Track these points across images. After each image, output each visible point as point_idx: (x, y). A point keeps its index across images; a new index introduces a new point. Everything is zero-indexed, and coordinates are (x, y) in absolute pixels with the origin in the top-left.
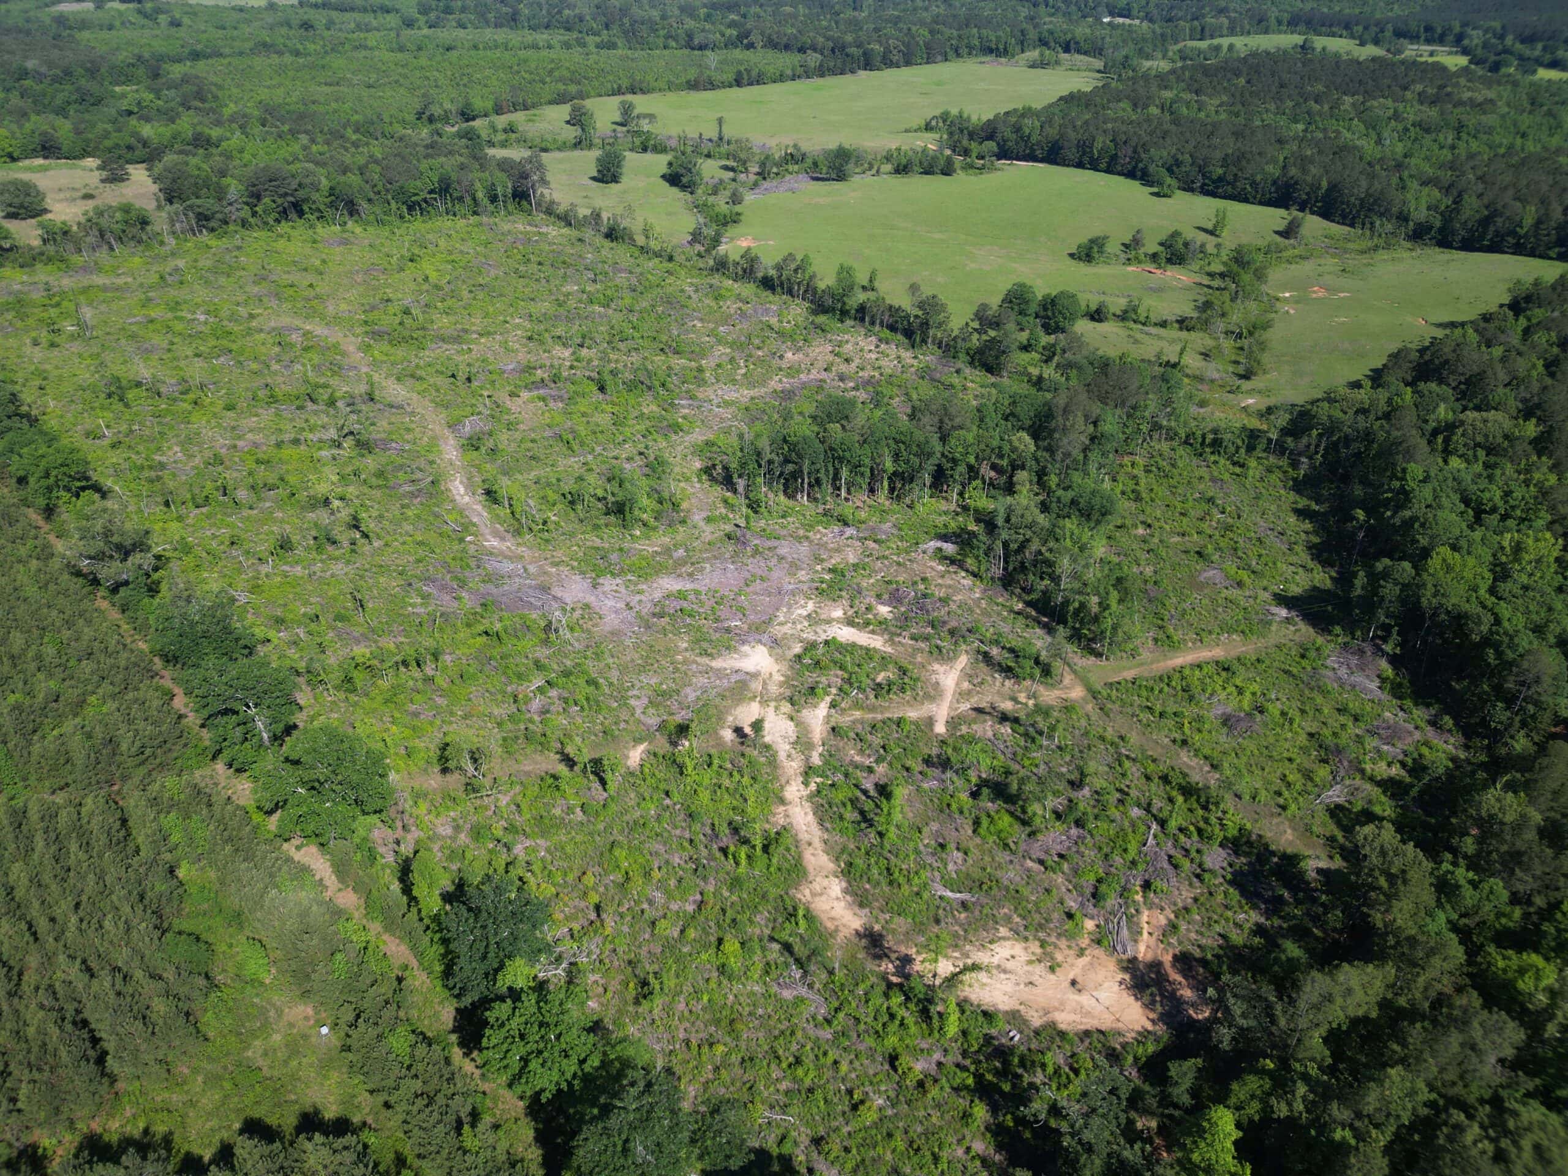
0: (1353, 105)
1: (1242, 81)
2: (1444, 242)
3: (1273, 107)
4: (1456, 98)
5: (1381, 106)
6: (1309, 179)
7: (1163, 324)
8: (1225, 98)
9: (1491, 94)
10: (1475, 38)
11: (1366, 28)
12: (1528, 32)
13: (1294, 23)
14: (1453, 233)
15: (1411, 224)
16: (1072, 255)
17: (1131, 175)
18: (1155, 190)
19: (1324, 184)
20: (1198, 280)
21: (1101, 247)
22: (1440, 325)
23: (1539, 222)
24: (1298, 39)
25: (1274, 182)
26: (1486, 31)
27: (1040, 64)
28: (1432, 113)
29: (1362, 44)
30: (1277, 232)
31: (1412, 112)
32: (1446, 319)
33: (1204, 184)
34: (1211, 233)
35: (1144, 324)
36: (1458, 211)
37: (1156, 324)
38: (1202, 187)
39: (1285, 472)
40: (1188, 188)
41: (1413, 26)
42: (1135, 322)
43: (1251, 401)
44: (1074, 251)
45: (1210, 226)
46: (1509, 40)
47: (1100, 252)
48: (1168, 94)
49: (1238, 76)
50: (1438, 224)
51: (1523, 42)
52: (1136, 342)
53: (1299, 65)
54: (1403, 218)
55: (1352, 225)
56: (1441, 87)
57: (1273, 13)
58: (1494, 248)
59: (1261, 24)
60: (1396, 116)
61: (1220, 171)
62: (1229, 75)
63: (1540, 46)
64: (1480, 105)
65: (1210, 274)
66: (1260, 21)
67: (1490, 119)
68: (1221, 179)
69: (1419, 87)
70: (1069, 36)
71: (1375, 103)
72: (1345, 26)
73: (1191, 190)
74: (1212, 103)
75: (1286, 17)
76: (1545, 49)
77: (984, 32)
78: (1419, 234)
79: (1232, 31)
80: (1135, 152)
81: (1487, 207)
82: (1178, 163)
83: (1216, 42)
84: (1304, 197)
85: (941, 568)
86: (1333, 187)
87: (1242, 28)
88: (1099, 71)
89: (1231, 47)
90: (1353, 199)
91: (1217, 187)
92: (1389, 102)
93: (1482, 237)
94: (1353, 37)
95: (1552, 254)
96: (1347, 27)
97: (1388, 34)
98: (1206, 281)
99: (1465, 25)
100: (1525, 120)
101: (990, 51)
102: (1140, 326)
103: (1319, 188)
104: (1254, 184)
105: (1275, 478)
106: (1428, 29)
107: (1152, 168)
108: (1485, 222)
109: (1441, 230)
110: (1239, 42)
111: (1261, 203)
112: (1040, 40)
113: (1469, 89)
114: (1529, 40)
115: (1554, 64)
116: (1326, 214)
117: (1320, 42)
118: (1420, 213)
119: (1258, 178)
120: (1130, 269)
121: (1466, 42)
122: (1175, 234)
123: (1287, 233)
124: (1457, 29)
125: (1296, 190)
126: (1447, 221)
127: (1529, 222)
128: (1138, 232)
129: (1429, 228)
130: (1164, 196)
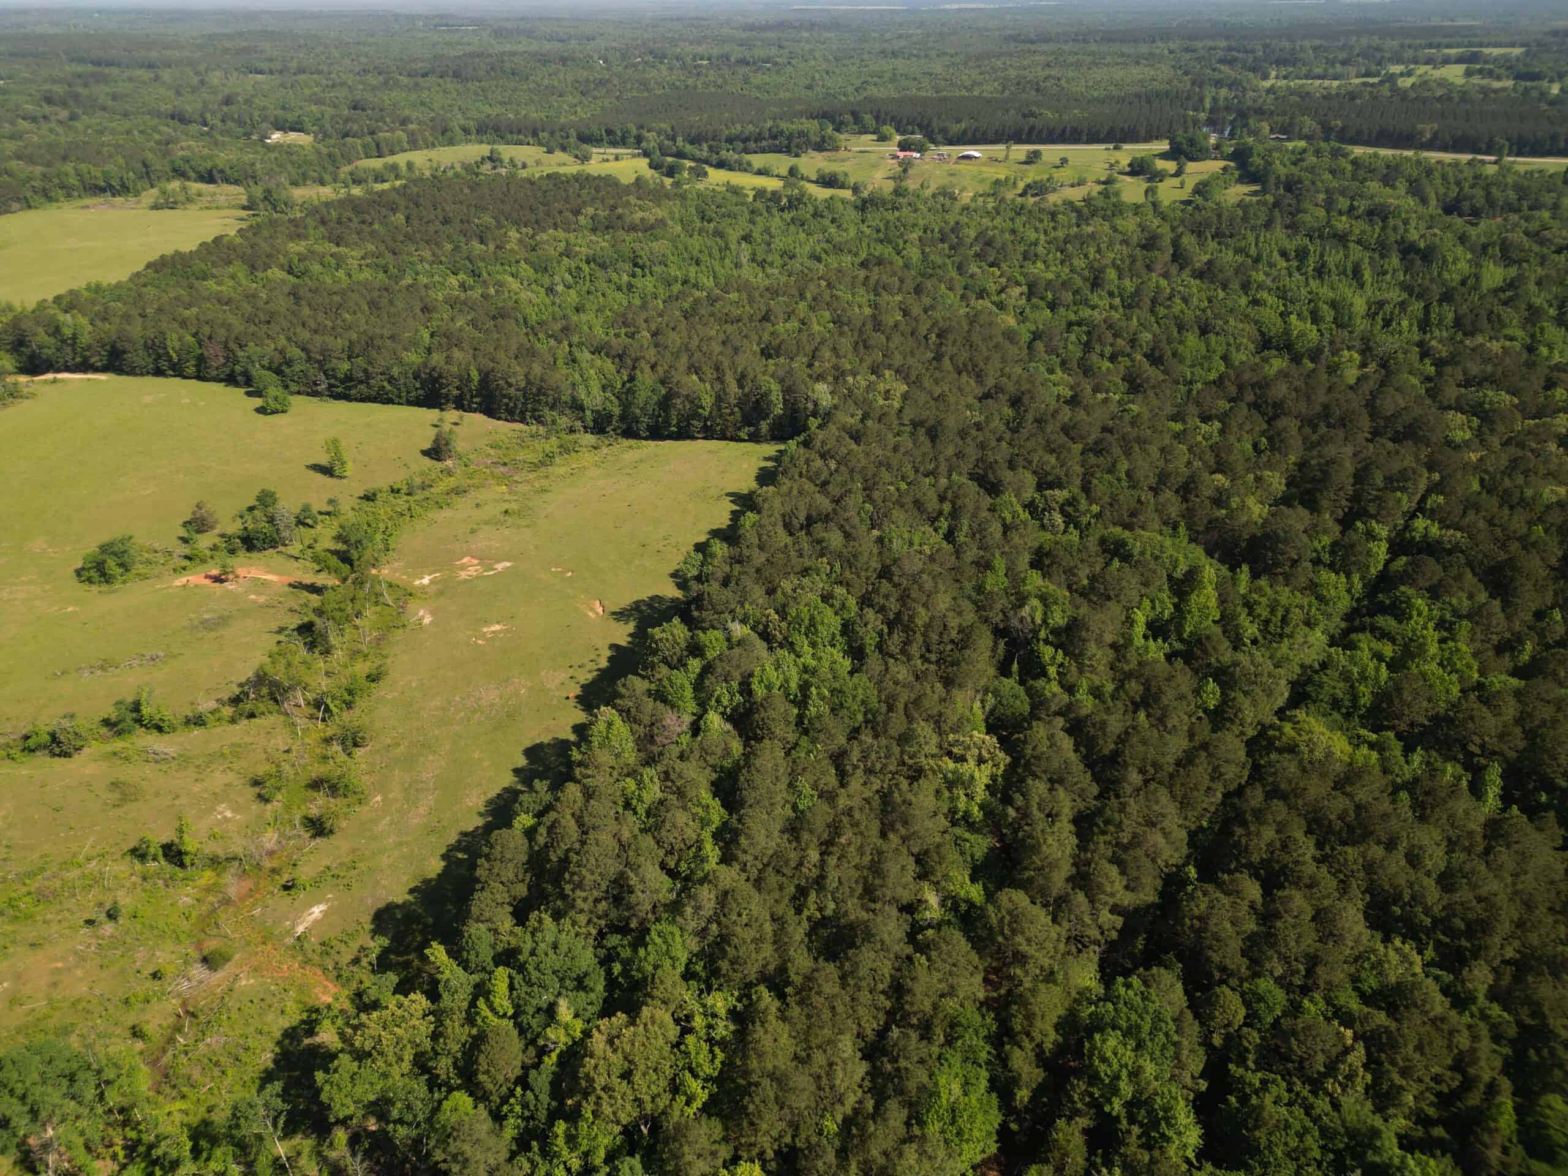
0: (520, 241)
1: (400, 218)
2: (630, 433)
3: (427, 254)
4: (628, 220)
5: (551, 239)
6: (454, 369)
7: (202, 719)
8: (371, 247)
9: (660, 213)
10: (652, 139)
11: (552, 133)
12: (693, 133)
13: (481, 131)
14: (636, 419)
15: (588, 413)
16: (81, 573)
17: (231, 380)
18: (261, 402)
19: (475, 375)
20: (297, 577)
21: (124, 553)
22: (622, 614)
23: (719, 399)
24: (484, 149)
25: (417, 376)
26: (659, 133)
27: (167, 204)
28: (602, 243)
29: (550, 151)
30: (423, 452)
31: (586, 243)
33: (331, 386)
34: (331, 473)
36: (634, 392)
37: (186, 723)
40: (311, 392)
41: (595, 129)
42: (147, 728)
43: (316, 913)
45: (327, 462)
46: (680, 140)
48: (296, 248)
49: (394, 210)
50: (617, 411)
51: (692, 143)
52: (126, 798)
53: (466, 190)
54: (578, 407)
55: (523, 420)
56: (613, 208)
57: (457, 120)
58: (683, 434)
59: (445, 135)
60: (567, 253)
61: (345, 366)
62: (384, 211)
63: (705, 146)
64: (652, 227)
66: (443, 133)
67: (660, 246)
68: (348, 378)
69: (590, 211)
70: (209, 165)
71: (545, 237)
72: (532, 132)
73: (315, 394)
74: (353, 255)
75: (473, 124)
76: (711, 148)
77: (83, 167)
78: (600, 426)
79: (414, 145)
80: (227, 349)
81: (663, 382)
82: (289, 363)
83: (390, 160)
84: (456, 392)
86: (486, 377)
87: (425, 140)
88: (244, 208)
89: (410, 165)
90: (512, 391)
91: (349, 388)
92: (561, 234)
93: (667, 421)
94: (540, 144)
95: (743, 434)
96: (535, 134)
97: (573, 140)
98: (310, 575)
99: (639, 127)
100: (696, 243)
101: (103, 190)
102: (150, 742)
103: (469, 380)
104: (392, 379)
106: (609, 132)
107: (255, 370)
108: (665, 403)
109: (623, 418)
110: (419, 158)
111: (410, 403)
112: (175, 170)
113: (641, 209)
114: (694, 141)
115: (721, 165)
117: (507, 152)
118: (594, 398)
119: (396, 371)
121: (644, 144)
123: (437, 451)
124: (634, 132)
125: (442, 386)
126: (626, 406)
127: (708, 401)
128: (199, 506)
129: (610, 417)
130: (274, 412)
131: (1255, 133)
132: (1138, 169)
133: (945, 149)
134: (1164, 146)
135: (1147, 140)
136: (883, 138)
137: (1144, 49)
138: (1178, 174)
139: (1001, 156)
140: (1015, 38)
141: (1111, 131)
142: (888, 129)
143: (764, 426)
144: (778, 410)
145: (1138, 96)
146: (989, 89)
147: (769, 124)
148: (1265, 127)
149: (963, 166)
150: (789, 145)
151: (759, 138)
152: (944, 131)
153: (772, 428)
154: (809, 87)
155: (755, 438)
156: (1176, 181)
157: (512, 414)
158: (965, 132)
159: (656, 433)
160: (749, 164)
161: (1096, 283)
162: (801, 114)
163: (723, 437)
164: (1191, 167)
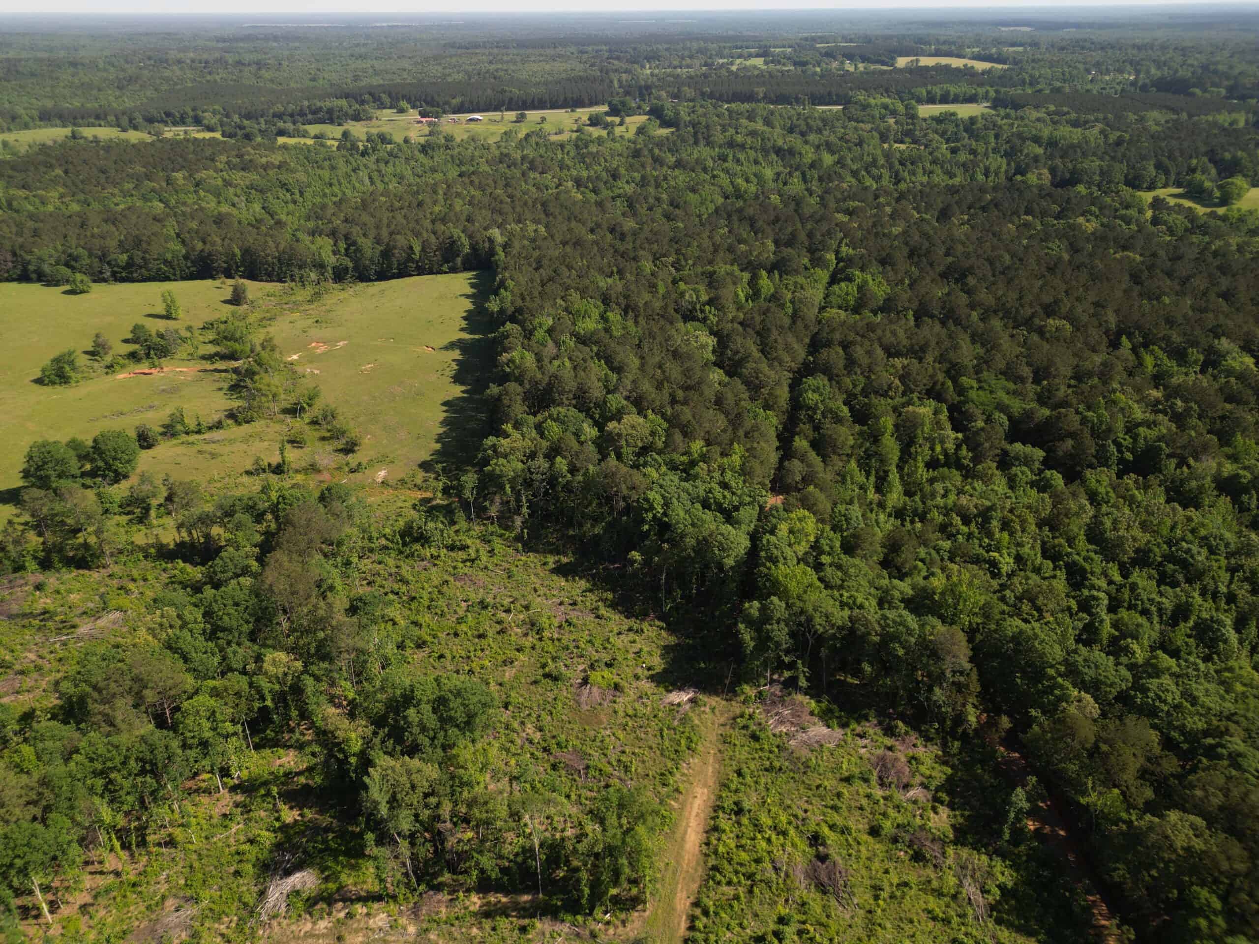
1: (59, 171)
2: (363, 277)
3: (116, 191)
4: (258, 163)
5: (209, 177)
6: (220, 249)
7: (218, 425)
10: (209, 118)
11: (116, 118)
12: (243, 112)
13: (46, 117)
14: (366, 268)
15: (329, 269)
16: (39, 381)
18: (67, 287)
20: (200, 367)
21: (71, 363)
22: (446, 348)
23: (423, 250)
25: (186, 257)
26: (214, 113)
29: (124, 130)
30: (226, 302)
31: (237, 178)
32: (445, 342)
34: (168, 317)
35: (199, 432)
36: (358, 250)
37: (210, 428)
38: (114, 274)
39: (501, 536)
40: (99, 279)
41: (155, 113)
42: (187, 433)
43: (382, 473)
44: (39, 374)
45: (160, 309)
47: (74, 369)
50: (349, 264)
51: (247, 119)
52: (214, 456)
54: (320, 266)
55: (281, 280)
57: (19, 111)
58: (402, 274)
59: (17, 121)
60: (228, 183)
61: (125, 257)
62: (41, 168)
63: (261, 121)
64: (281, 166)
65: (203, 358)
66: (13, 119)
67: (300, 177)
68: (130, 265)
69: (222, 159)
71: (201, 175)
72: (99, 117)
73: (105, 280)
74: (51, 196)
75: (35, 113)
76: (266, 123)
78: (339, 276)
80: (14, 254)
81: (378, 243)
82: (76, 259)
84: (225, 265)
85: (323, 925)
90: (269, 259)
91: (133, 273)
92: (212, 173)
93: (390, 267)
94: (111, 125)
95: (445, 269)
97: (140, 121)
98: (208, 366)
99: (194, 110)
102: (197, 437)
103: (234, 255)
104: (166, 262)
105: (498, 544)
106: (168, 114)
107: (46, 268)
108: (386, 254)
109: (355, 268)
110: (8, 138)
111: (183, 279)
114: (250, 117)
115: (284, 133)
116: (253, 276)
118: (331, 260)
119: (169, 256)
120: (121, 376)
121: (204, 122)
122: (136, 329)
123: (236, 299)
124: (191, 113)
125: (212, 261)
126: (356, 261)
127: (417, 249)
128: (97, 336)
129: (346, 269)
130: (82, 292)
131: (658, 98)
132: (594, 121)
133: (452, 116)
134: (605, 108)
135: (591, 104)
136: (401, 111)
137: (550, 52)
138: (621, 124)
139: (498, 118)
140: (453, 45)
141: (565, 99)
142: (404, 104)
143: (459, 260)
144: (467, 250)
145: (569, 80)
146: (459, 77)
147: (306, 103)
148: (663, 94)
149: (472, 126)
150: (331, 117)
151: (302, 114)
152: (447, 103)
153: (463, 263)
154: (313, 80)
155: (453, 270)
156: (623, 128)
157: (270, 277)
158: (462, 104)
159: (383, 276)
160: (306, 131)
161: (615, 176)
162: (329, 95)
163: (431, 273)
164: (628, 120)
